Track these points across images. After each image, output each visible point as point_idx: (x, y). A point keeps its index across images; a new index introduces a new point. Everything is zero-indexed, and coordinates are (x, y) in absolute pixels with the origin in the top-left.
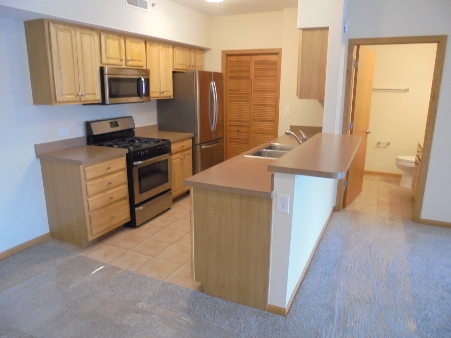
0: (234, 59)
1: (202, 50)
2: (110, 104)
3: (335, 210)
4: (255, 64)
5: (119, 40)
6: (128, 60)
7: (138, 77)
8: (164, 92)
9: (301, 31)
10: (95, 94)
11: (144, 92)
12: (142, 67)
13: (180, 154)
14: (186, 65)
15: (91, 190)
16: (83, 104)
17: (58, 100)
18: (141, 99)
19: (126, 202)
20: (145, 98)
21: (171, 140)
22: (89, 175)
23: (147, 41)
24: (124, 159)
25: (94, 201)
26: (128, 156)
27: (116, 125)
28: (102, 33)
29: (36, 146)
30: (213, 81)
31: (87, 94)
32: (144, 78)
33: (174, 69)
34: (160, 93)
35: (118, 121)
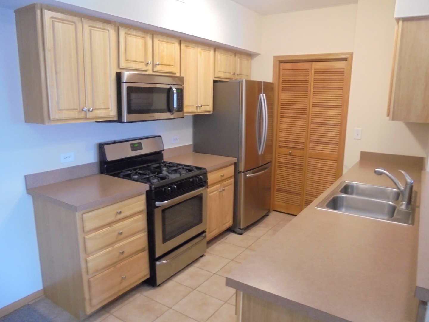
0: (288, 66)
2: (127, 122)
4: (315, 73)
5: (145, 38)
6: (156, 64)
7: (168, 86)
8: (202, 106)
9: (401, 23)
10: (107, 108)
11: (175, 106)
12: (175, 73)
13: (218, 186)
14: (230, 73)
15: (91, 245)
17: (51, 118)
18: (172, 114)
20: (176, 114)
21: (208, 169)
22: (89, 226)
23: (182, 42)
24: (143, 199)
26: (148, 193)
27: (140, 147)
28: (120, 28)
29: (26, 177)
30: (264, 93)
31: (96, 109)
32: (176, 88)
33: (215, 77)
34: (197, 107)
35: (142, 143)
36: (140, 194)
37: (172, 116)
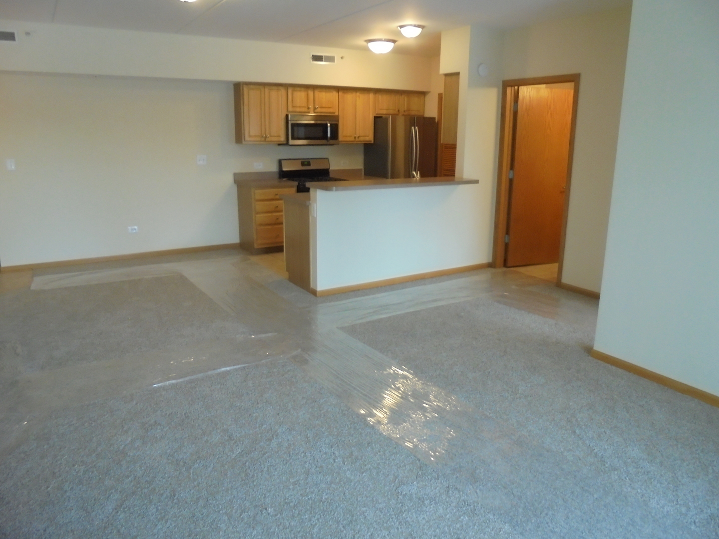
1: (423, 94)
3: (490, 265)
5: (307, 92)
6: (316, 108)
7: (324, 123)
8: (359, 137)
9: (444, 77)
10: (279, 136)
11: (330, 136)
12: (334, 113)
14: (394, 110)
15: (259, 208)
16: (279, 145)
17: (246, 139)
20: (332, 142)
23: (340, 91)
27: (309, 164)
28: (289, 89)
29: (235, 174)
30: (417, 126)
31: (271, 136)
32: (330, 124)
33: (377, 114)
34: (355, 138)
35: (311, 162)
36: (292, 187)
37: (328, 143)
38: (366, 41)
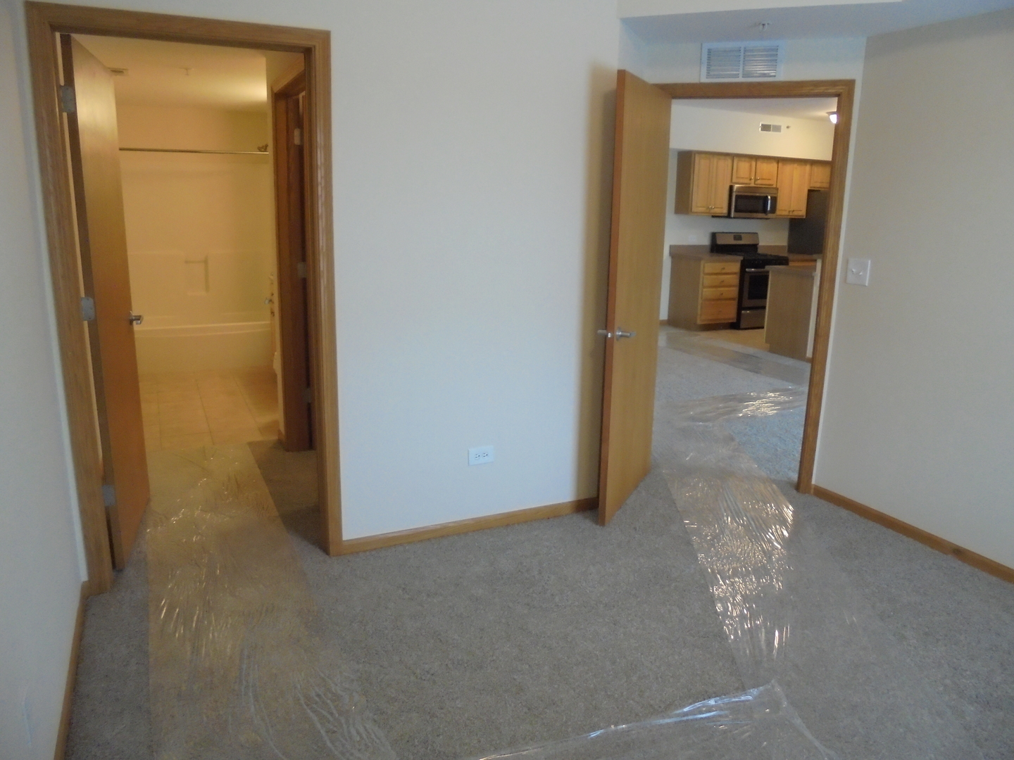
2: (734, 218)
5: (751, 163)
6: (757, 179)
7: (765, 195)
8: (794, 211)
10: (722, 208)
11: (769, 209)
12: (772, 185)
15: (706, 282)
16: (713, 217)
17: (693, 210)
18: (766, 215)
19: (735, 303)
20: (770, 216)
21: (790, 258)
22: (707, 271)
23: (780, 162)
24: (738, 265)
25: (707, 292)
26: (743, 263)
27: (740, 239)
28: (735, 159)
29: (671, 246)
31: (716, 208)
32: (771, 196)
33: (811, 187)
34: (789, 211)
35: (742, 235)
36: (737, 262)
37: (766, 217)
38: (827, 113)
